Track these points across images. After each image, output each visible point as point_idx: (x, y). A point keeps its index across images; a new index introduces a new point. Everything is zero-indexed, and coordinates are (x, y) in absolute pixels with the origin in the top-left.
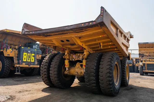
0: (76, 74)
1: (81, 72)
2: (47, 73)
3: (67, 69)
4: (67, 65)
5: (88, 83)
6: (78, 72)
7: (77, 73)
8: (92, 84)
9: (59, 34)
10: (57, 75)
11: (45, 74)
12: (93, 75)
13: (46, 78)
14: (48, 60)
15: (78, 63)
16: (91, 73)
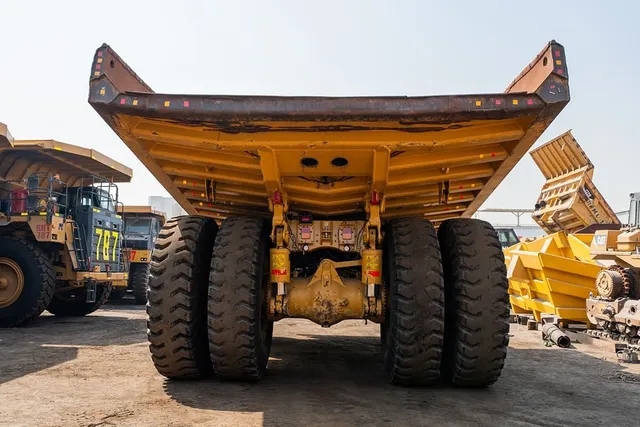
0: (324, 308)
1: (346, 300)
2: (188, 312)
3: (281, 291)
4: (285, 273)
5: (411, 347)
6: (333, 303)
7: (329, 304)
8: (430, 347)
9: (314, 129)
10: (251, 321)
11: (179, 321)
12: (441, 310)
13: (182, 339)
14: (186, 248)
15: (327, 262)
16: (430, 305)
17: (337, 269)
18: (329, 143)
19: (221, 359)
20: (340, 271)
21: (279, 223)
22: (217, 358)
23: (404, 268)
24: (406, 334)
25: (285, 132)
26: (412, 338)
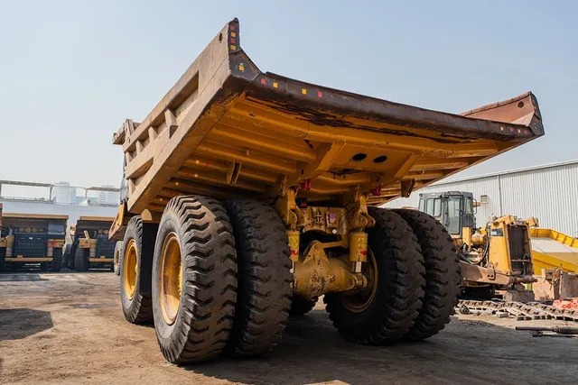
1: (335, 276)
4: (297, 253)
13: (227, 321)
14: (225, 229)
15: (317, 243)
16: (418, 278)
17: (325, 249)
18: (390, 144)
19: (255, 338)
20: (327, 250)
21: (293, 207)
22: (252, 337)
23: (398, 248)
24: (402, 301)
25: (361, 131)
26: (406, 305)
